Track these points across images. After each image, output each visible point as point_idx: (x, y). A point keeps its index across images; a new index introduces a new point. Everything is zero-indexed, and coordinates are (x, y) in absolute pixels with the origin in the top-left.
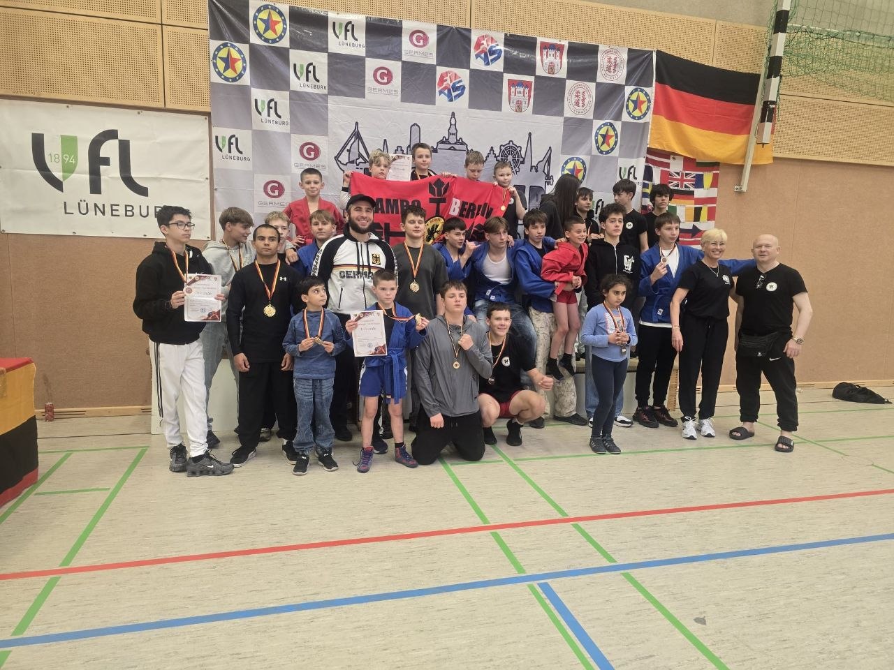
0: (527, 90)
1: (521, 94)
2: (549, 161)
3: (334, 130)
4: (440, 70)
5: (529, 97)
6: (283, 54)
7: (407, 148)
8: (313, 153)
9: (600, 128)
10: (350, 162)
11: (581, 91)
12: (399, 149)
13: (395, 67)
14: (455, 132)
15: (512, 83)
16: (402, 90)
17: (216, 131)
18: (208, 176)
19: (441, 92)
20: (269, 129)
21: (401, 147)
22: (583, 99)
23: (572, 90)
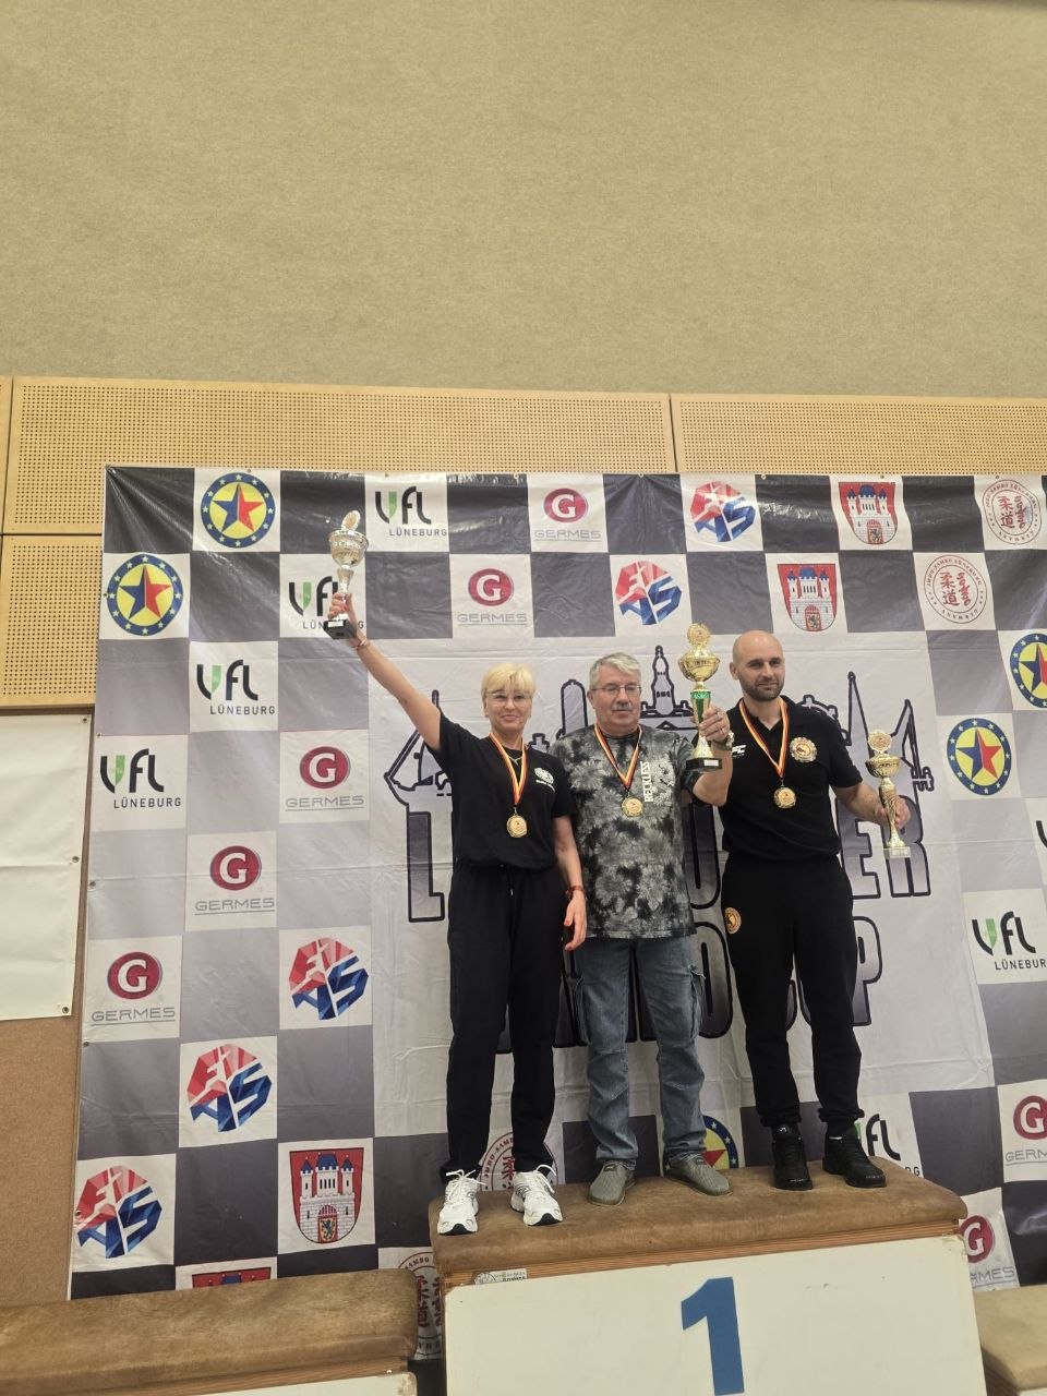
0: (825, 583)
1: (810, 592)
2: (911, 732)
3: (383, 714)
4: (618, 563)
5: (834, 596)
8: (332, 772)
9: (1018, 648)
10: (421, 783)
11: (954, 572)
12: (539, 740)
13: (518, 567)
14: (667, 689)
15: (787, 572)
16: (536, 612)
17: (104, 746)
18: (79, 854)
19: (624, 608)
20: (229, 728)
21: (543, 736)
22: (962, 590)
23: (932, 571)
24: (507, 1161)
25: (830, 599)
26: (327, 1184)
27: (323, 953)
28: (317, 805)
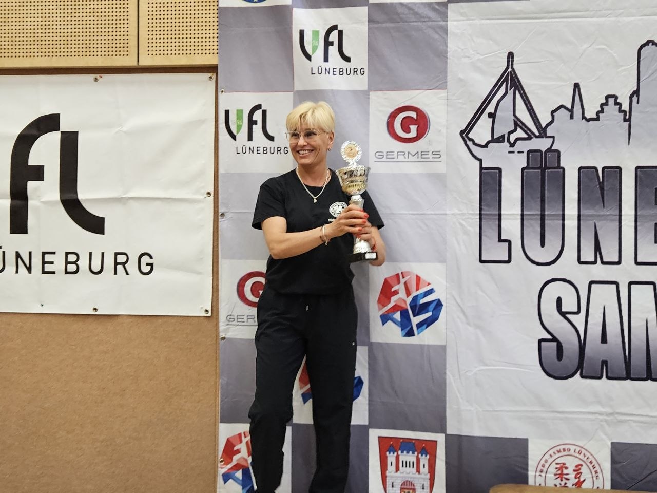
3: (461, 76)
7: (631, 97)
8: (414, 128)
10: (494, 140)
12: (611, 101)
18: (211, 190)
20: (327, 87)
21: (615, 97)
24: (558, 466)
26: (407, 464)
27: (405, 283)
28: (401, 158)
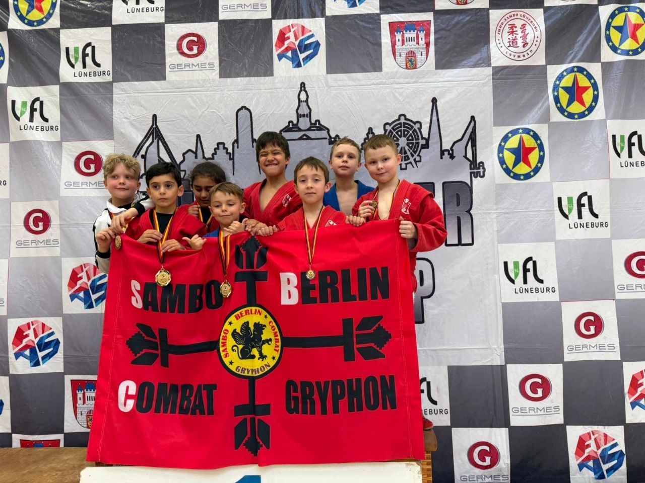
0: (422, 35)
1: (411, 42)
2: (473, 139)
3: (123, 131)
4: (278, 25)
5: (428, 44)
6: (52, 38)
7: (233, 144)
8: (92, 166)
9: (560, 77)
11: (519, 23)
12: (221, 146)
13: (209, 31)
14: (306, 111)
15: (395, 27)
16: (221, 61)
19: (280, 57)
20: (31, 138)
21: (223, 144)
22: (523, 37)
23: (502, 24)
25: (425, 46)
26: (91, 399)
27: (87, 271)
28: (84, 186)
